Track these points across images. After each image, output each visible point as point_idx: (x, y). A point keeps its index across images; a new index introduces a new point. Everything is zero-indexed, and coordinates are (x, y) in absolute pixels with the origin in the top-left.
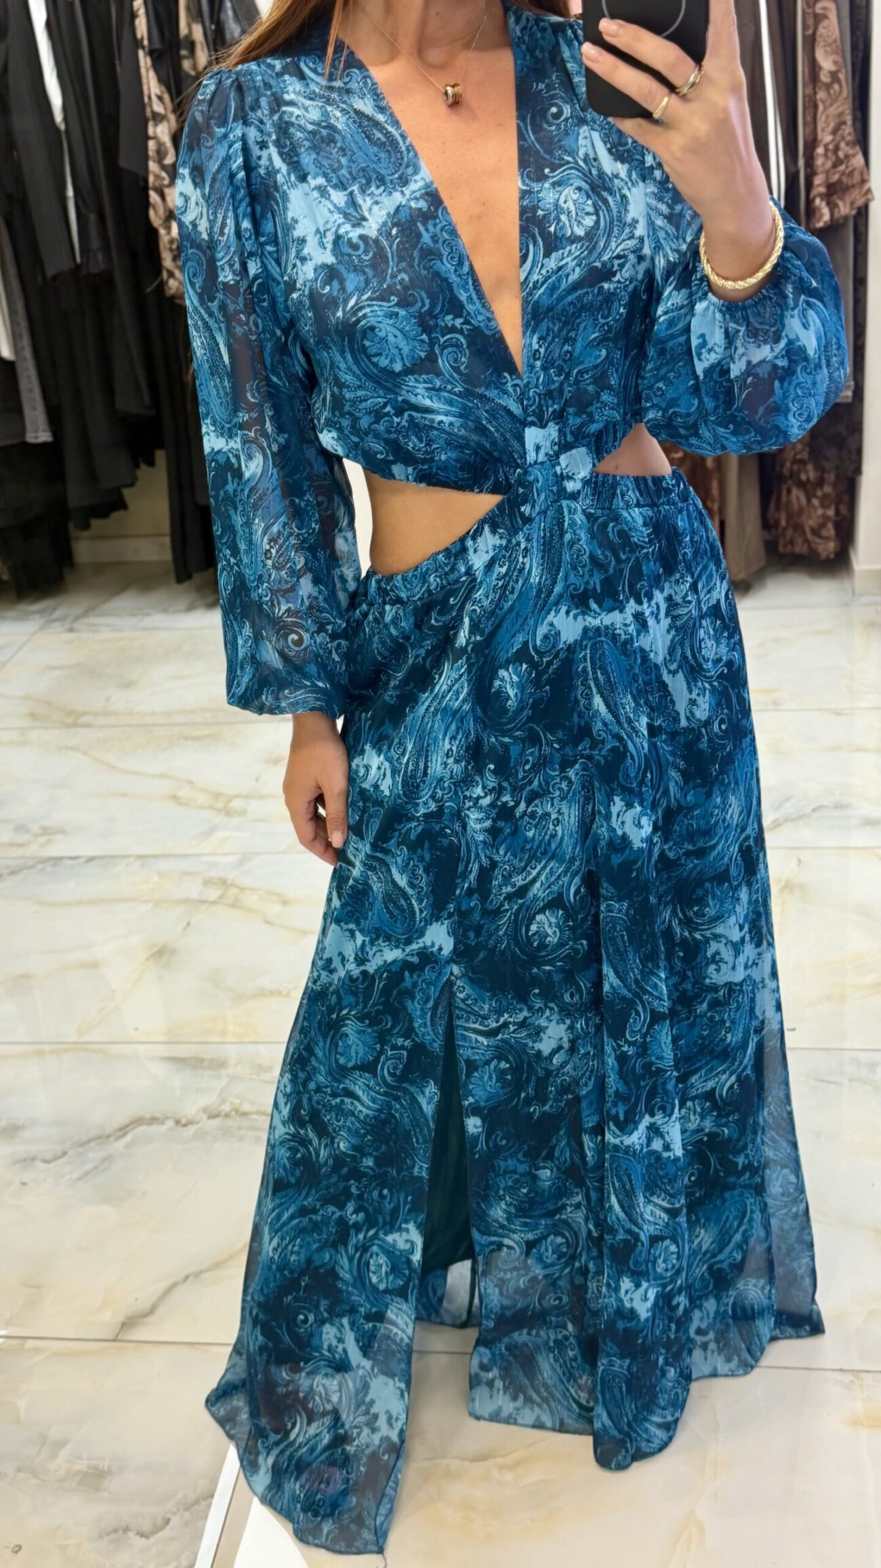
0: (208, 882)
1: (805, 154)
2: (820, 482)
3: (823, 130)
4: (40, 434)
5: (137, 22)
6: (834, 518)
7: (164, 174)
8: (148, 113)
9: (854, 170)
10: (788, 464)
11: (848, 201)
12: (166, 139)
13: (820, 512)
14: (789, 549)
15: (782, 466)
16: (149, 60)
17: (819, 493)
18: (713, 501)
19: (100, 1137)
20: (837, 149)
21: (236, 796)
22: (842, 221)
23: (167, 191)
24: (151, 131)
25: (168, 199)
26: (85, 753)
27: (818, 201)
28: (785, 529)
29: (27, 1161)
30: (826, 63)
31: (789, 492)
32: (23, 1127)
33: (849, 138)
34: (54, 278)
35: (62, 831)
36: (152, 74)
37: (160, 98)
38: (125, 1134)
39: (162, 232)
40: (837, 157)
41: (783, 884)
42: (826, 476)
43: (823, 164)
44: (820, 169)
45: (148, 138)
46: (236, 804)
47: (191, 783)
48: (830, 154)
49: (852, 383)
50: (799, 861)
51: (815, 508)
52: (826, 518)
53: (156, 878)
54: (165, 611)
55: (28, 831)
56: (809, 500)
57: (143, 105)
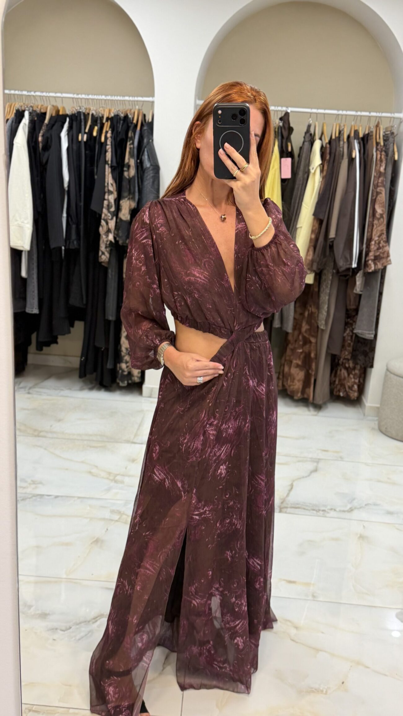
0: (112, 512)
1: (366, 243)
2: (354, 368)
3: (375, 235)
4: (34, 310)
5: (107, 154)
6: (358, 383)
7: (109, 214)
8: (106, 190)
9: (385, 252)
10: (342, 360)
11: (381, 262)
12: (112, 201)
13: (353, 380)
14: (337, 394)
15: (339, 360)
16: (110, 170)
17: (353, 373)
18: (312, 371)
19: (85, 622)
20: (379, 243)
21: (118, 475)
22: (377, 270)
23: (109, 221)
24: (106, 197)
25: (110, 225)
26: (45, 449)
27: (370, 262)
28: (337, 385)
29: (54, 630)
30: (379, 210)
31: (341, 370)
32: (49, 614)
33: (384, 240)
34: (54, 248)
35: (41, 483)
36: (110, 175)
37: (112, 185)
38: (96, 621)
39: (104, 237)
40: (379, 246)
41: (359, 535)
42: (356, 366)
43: (373, 248)
44: (372, 250)
45: (104, 199)
46: (118, 478)
47: (97, 467)
48: (376, 245)
49: (374, 332)
50: (364, 526)
51: (351, 378)
52: (355, 383)
53: (88, 508)
54: (70, 389)
55: (26, 482)
56: (349, 375)
57: (105, 187)
